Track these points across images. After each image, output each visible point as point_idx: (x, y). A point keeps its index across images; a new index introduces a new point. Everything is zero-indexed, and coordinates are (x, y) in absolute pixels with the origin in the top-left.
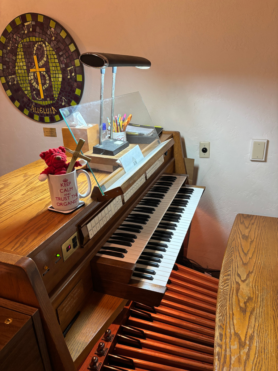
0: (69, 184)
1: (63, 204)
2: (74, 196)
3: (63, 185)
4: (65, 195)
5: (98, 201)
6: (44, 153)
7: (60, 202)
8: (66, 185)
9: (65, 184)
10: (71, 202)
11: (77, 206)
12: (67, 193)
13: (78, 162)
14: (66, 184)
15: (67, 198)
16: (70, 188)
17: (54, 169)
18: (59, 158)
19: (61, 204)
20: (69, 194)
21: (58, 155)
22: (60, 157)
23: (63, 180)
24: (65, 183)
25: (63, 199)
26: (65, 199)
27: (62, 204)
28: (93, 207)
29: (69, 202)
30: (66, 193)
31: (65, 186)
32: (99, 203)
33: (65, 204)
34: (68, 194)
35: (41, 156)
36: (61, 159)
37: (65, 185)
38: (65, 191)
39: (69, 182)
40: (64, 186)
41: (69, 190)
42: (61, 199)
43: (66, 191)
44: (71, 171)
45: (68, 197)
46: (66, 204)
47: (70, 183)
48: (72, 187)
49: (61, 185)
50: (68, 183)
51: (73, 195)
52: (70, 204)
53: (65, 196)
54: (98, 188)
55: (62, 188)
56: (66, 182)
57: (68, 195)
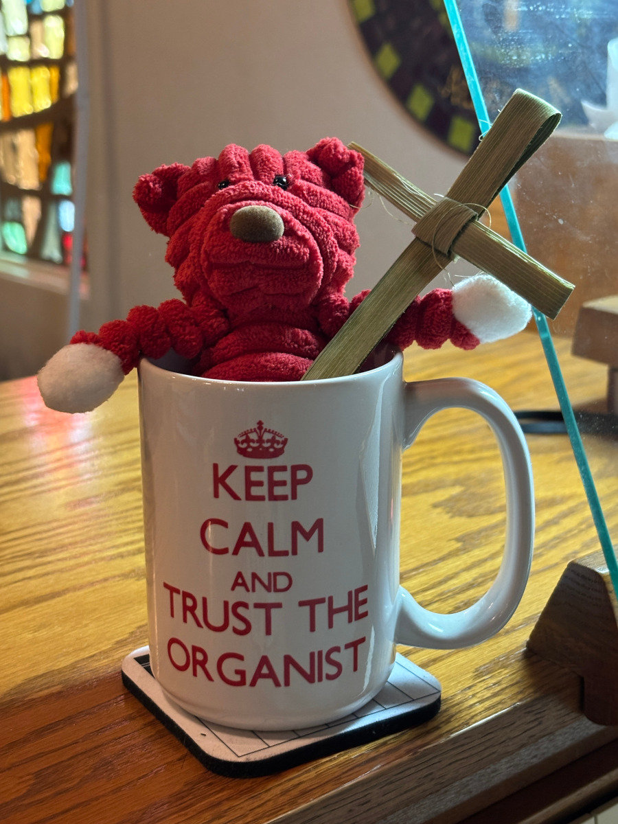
0: (296, 482)
1: (211, 666)
2: (322, 610)
3: (236, 481)
4: (239, 581)
5: (584, 705)
6: (169, 177)
7: (193, 635)
8: (255, 491)
9: (255, 476)
10: (289, 661)
11: (356, 715)
12: (266, 566)
13: (449, 298)
14: (263, 476)
15: (256, 617)
16: (296, 527)
17: (217, 323)
18: (260, 226)
19: (196, 660)
20: (282, 582)
21: (264, 198)
22: (276, 215)
23: (236, 433)
24: (248, 470)
25: (216, 618)
26: (234, 622)
27: (203, 664)
28: (528, 757)
29: (264, 661)
30: (249, 561)
31: (249, 497)
32: (585, 728)
33: (230, 667)
34: (274, 576)
35: (144, 195)
36: (282, 240)
37: (249, 484)
38: (241, 543)
39: (295, 469)
40: (241, 492)
41: (282, 541)
42: (199, 612)
43: (255, 543)
44: (357, 365)
45: (268, 607)
46: (242, 673)
47: (302, 475)
48: (319, 524)
49: (220, 480)
50: (286, 476)
51: (312, 604)
52: (272, 675)
53: (240, 594)
54: (606, 592)
55: (223, 507)
56: (266, 463)
57: (270, 587)
